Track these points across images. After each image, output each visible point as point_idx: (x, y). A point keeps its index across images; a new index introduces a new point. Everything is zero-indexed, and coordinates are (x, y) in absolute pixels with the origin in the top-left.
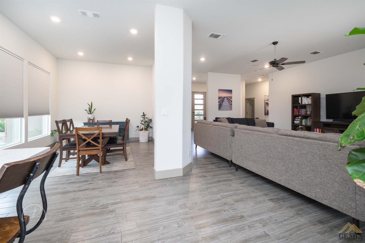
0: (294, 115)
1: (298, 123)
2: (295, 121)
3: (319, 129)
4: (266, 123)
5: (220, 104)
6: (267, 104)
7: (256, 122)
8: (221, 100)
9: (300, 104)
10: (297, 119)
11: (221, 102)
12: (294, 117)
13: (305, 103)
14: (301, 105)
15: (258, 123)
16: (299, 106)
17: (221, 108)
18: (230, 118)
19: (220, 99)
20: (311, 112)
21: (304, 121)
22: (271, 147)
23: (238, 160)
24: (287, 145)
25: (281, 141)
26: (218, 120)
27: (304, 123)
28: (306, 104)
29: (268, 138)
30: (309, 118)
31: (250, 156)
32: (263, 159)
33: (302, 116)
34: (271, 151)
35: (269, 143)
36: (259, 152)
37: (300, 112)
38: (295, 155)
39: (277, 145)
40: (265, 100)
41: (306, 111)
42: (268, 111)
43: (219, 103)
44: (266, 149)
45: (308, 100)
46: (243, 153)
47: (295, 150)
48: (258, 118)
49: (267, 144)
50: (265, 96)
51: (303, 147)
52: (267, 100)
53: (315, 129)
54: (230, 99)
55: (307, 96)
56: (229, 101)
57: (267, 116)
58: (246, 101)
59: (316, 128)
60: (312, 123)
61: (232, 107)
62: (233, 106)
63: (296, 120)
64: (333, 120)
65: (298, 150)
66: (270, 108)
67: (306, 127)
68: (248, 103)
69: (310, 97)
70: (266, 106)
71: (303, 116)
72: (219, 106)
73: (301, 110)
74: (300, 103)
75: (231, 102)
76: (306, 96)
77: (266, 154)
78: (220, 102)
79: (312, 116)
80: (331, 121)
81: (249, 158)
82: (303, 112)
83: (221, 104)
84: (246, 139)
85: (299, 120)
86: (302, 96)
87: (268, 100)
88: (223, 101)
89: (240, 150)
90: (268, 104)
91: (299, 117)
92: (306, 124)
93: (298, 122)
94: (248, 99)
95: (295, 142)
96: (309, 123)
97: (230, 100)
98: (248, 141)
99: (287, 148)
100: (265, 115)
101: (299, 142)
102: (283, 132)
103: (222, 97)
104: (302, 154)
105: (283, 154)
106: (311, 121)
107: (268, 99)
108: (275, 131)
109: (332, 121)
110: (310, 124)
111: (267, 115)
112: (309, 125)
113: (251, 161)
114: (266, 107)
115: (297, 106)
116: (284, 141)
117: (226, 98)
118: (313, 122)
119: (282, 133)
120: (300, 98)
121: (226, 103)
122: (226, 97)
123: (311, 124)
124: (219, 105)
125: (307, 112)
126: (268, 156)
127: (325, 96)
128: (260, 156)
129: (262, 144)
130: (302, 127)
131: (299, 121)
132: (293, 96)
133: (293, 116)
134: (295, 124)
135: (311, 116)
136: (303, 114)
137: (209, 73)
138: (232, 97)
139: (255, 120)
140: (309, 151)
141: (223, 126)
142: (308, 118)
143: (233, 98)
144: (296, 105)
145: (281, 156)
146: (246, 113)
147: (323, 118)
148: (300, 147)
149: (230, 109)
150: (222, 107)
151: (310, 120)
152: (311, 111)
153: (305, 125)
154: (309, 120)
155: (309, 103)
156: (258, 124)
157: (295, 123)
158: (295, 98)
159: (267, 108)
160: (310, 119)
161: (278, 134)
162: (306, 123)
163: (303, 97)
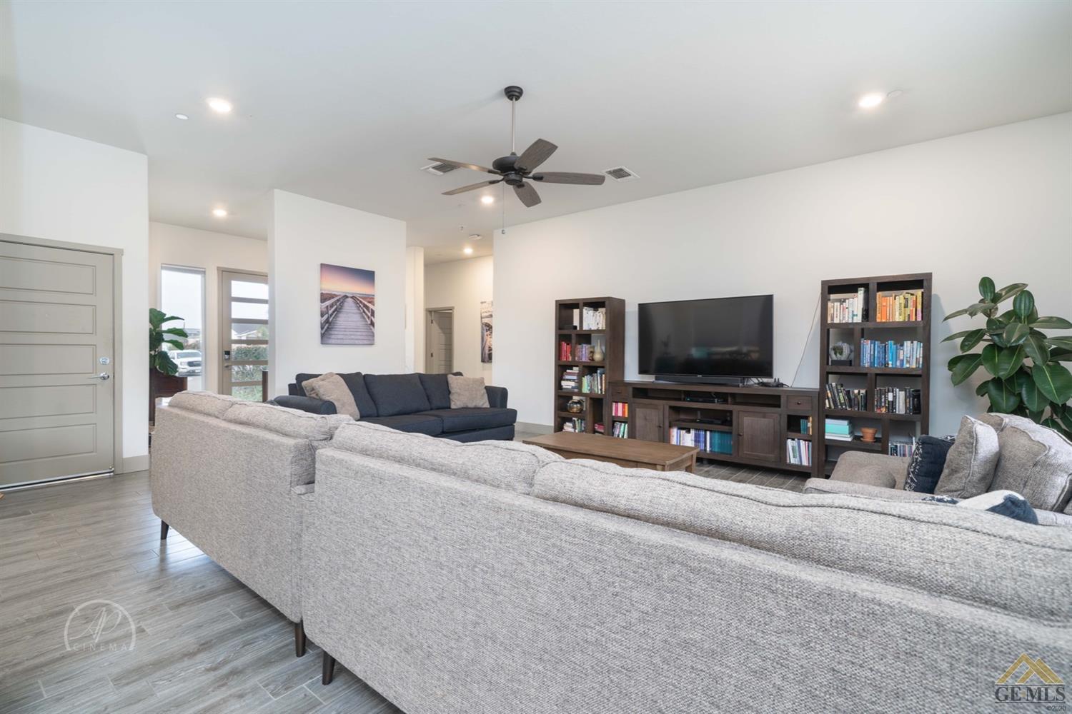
0: (561, 363)
1: (573, 388)
2: (564, 380)
3: (624, 403)
4: (485, 391)
5: (327, 321)
6: (489, 327)
7: (452, 386)
8: (332, 306)
9: (578, 329)
10: (570, 374)
11: (330, 312)
12: (562, 369)
13: (589, 325)
14: (580, 333)
15: (458, 391)
16: (574, 337)
17: (331, 334)
18: (359, 374)
19: (328, 303)
20: (605, 355)
21: (586, 380)
22: (497, 578)
23: (331, 630)
24: (587, 572)
25: (554, 545)
26: (304, 383)
27: (586, 389)
28: (592, 329)
29: (479, 516)
30: (599, 371)
31: (388, 614)
32: (452, 644)
33: (581, 367)
34: (499, 602)
35: (485, 547)
36: (433, 596)
37: (578, 354)
38: (639, 650)
39: (529, 565)
40: (483, 315)
41: (592, 350)
42: (490, 349)
43: (322, 315)
44: (472, 585)
45: (598, 317)
46: (353, 589)
47: (635, 615)
48: (459, 374)
49: (476, 555)
50: (482, 303)
51: (690, 599)
52: (487, 317)
53: (614, 404)
54: (366, 303)
55: (595, 304)
56: (364, 312)
57: (487, 365)
58: (429, 316)
59: (617, 402)
60: (607, 386)
61: (373, 335)
62: (378, 330)
63: (567, 377)
64: (657, 379)
65: (659, 614)
66: (495, 341)
67: (591, 398)
68: (434, 322)
69: (602, 310)
70: (486, 333)
71: (584, 366)
72: (322, 328)
73: (579, 346)
74: (576, 327)
75: (369, 314)
76: (591, 307)
77: (468, 616)
78: (327, 313)
79: (607, 367)
80: (649, 379)
81: (385, 625)
82: (583, 352)
83: (331, 319)
84: (367, 515)
85: (575, 378)
86: (581, 305)
87: (491, 316)
88: (338, 311)
89: (342, 576)
90: (491, 328)
91: (572, 369)
92: (591, 389)
93: (573, 384)
94: (435, 311)
95: (636, 560)
96: (600, 387)
97: (365, 306)
98: (379, 523)
99: (587, 594)
100: (483, 361)
101: (664, 560)
102: (562, 481)
103: (337, 296)
104: (686, 644)
105: (566, 627)
106: (603, 382)
107: (490, 314)
108: (520, 467)
109: (652, 380)
110: (601, 390)
111: (488, 362)
112: (600, 392)
113: (390, 642)
114: (485, 337)
115: (570, 336)
116: (574, 548)
117: (350, 300)
118: (609, 382)
119: (559, 487)
120: (576, 312)
121: (349, 318)
122: (352, 297)
123: (603, 390)
124: (322, 324)
125: (592, 352)
126: (478, 630)
127: (636, 309)
128: (439, 621)
129: (447, 550)
130: (581, 398)
131: (574, 380)
132: (560, 305)
133: (560, 366)
134: (564, 391)
135: (603, 367)
136: (584, 360)
137: (276, 190)
138: (375, 297)
139: (451, 378)
140: (734, 634)
141: (271, 430)
142: (596, 372)
143: (377, 300)
144: (565, 332)
145: (555, 637)
146: (429, 355)
147: (632, 374)
148: (669, 596)
149: (366, 342)
150: (336, 334)
151: (601, 379)
152: (604, 351)
153: (588, 392)
154: (599, 378)
155: (600, 328)
156: (459, 394)
157: (564, 387)
158: (565, 309)
159: (489, 339)
160: (601, 374)
161: (537, 489)
162: (591, 387)
163: (585, 308)
